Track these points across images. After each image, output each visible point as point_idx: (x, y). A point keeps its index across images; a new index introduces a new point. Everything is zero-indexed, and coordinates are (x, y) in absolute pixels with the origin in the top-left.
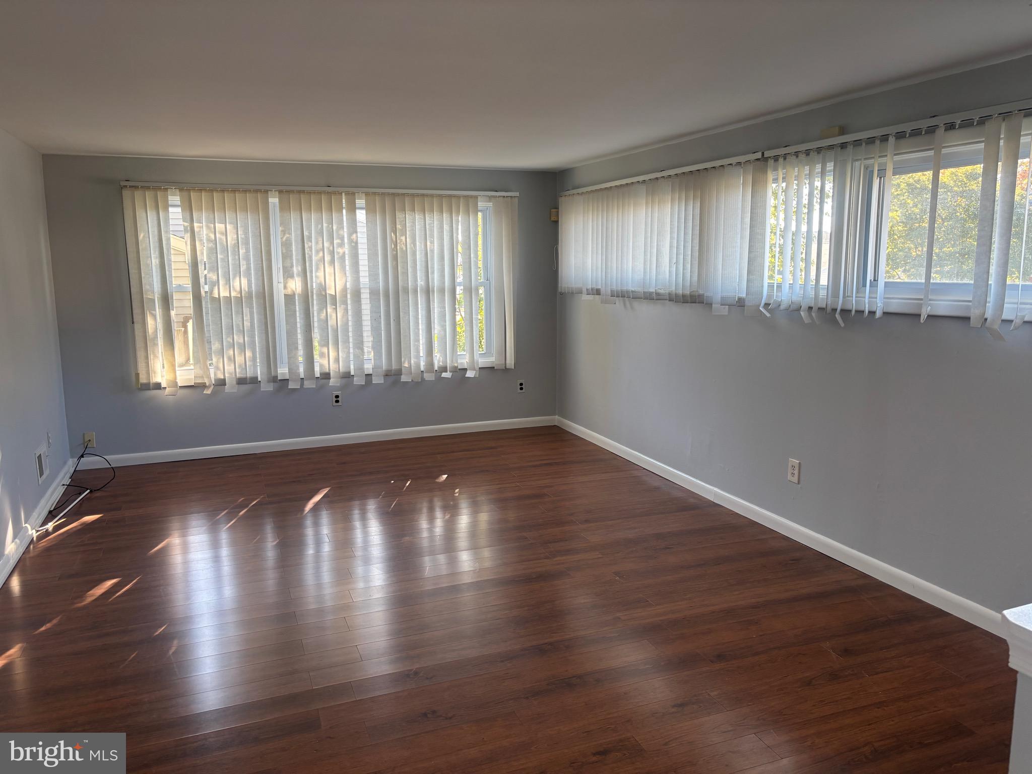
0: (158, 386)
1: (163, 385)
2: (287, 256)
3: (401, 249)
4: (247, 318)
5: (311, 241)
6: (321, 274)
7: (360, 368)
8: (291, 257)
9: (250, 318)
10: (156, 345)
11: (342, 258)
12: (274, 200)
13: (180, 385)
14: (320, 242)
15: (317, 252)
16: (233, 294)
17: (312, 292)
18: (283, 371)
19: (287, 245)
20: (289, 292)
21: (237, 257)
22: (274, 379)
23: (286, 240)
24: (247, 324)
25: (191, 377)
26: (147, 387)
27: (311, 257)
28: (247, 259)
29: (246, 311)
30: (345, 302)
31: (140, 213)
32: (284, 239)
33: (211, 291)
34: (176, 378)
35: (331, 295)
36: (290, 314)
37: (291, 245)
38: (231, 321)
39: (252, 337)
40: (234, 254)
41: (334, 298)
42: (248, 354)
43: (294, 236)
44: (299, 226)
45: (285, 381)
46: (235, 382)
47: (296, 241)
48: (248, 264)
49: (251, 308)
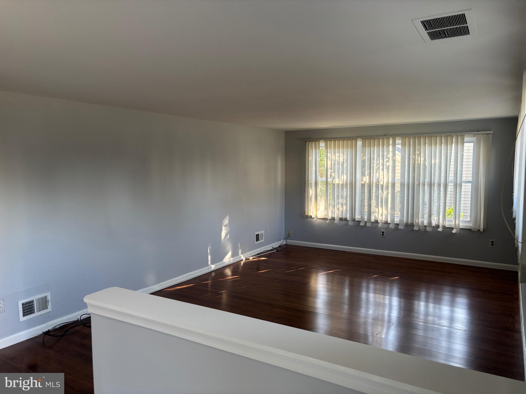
0: (311, 217)
1: (313, 217)
2: (363, 167)
3: (418, 163)
4: (345, 193)
5: (374, 160)
6: (378, 175)
7: (393, 220)
8: (365, 167)
9: (346, 192)
10: (311, 201)
11: (388, 168)
12: (359, 143)
13: (318, 217)
14: (378, 161)
15: (377, 165)
16: (340, 183)
17: (373, 183)
18: (358, 217)
19: (364, 162)
20: (363, 183)
21: (343, 167)
22: (354, 220)
23: (363, 160)
24: (345, 195)
25: (323, 215)
26: (307, 217)
27: (373, 167)
28: (347, 167)
29: (345, 190)
30: (387, 188)
31: (310, 150)
32: (363, 159)
33: (333, 181)
34: (317, 215)
35: (381, 185)
36: (363, 193)
37: (365, 162)
38: (339, 194)
39: (346, 200)
40: (342, 166)
41: (382, 186)
42: (345, 207)
43: (367, 158)
44: (369, 154)
45: (359, 222)
46: (338, 219)
47: (367, 160)
48: (347, 170)
49: (347, 188)
